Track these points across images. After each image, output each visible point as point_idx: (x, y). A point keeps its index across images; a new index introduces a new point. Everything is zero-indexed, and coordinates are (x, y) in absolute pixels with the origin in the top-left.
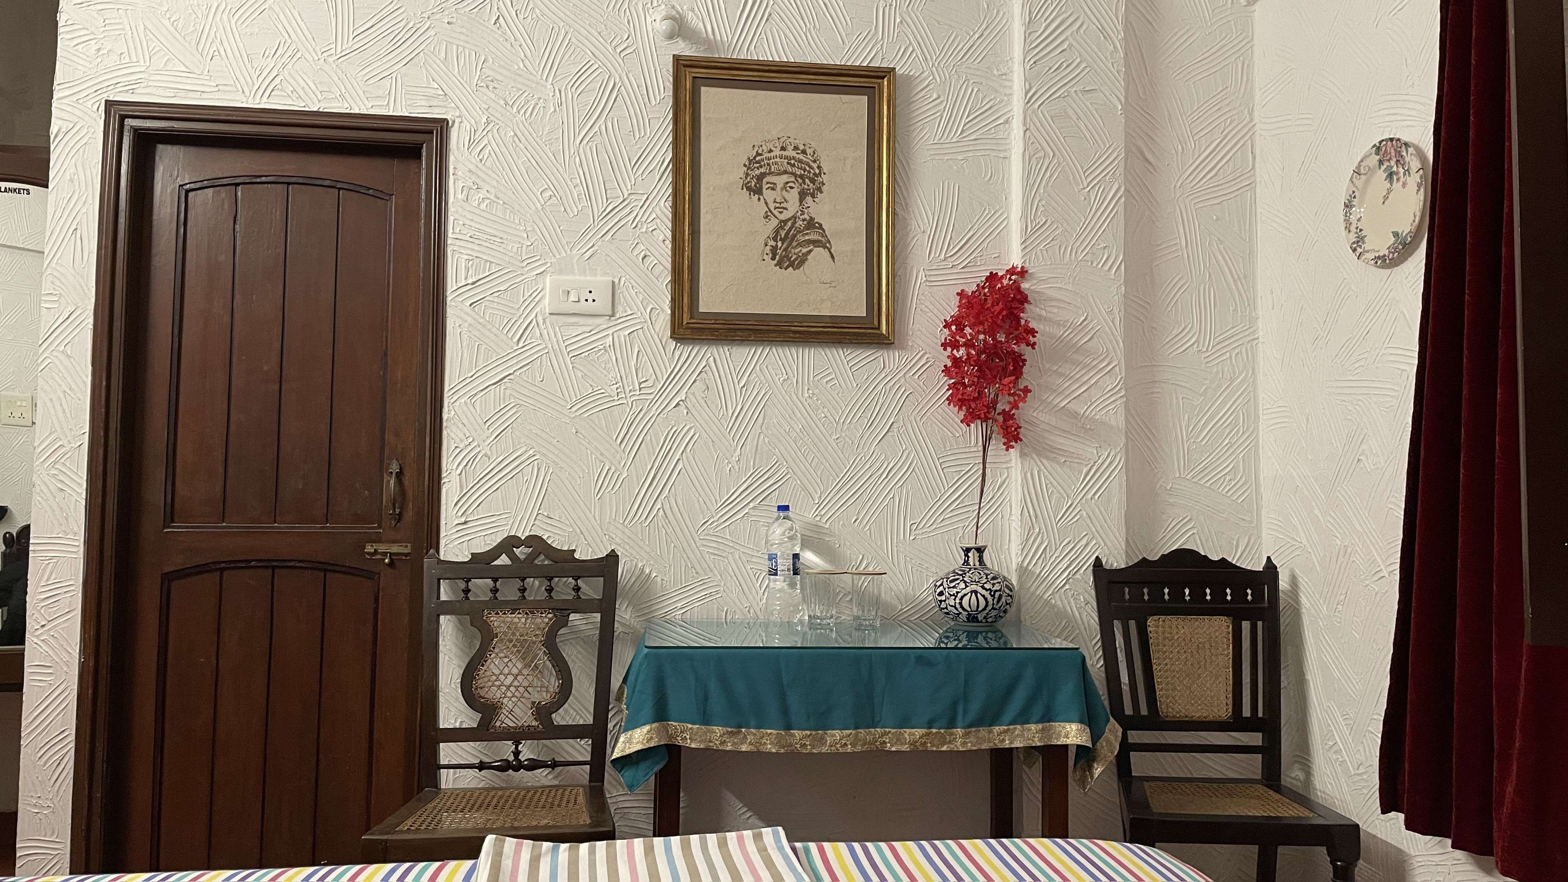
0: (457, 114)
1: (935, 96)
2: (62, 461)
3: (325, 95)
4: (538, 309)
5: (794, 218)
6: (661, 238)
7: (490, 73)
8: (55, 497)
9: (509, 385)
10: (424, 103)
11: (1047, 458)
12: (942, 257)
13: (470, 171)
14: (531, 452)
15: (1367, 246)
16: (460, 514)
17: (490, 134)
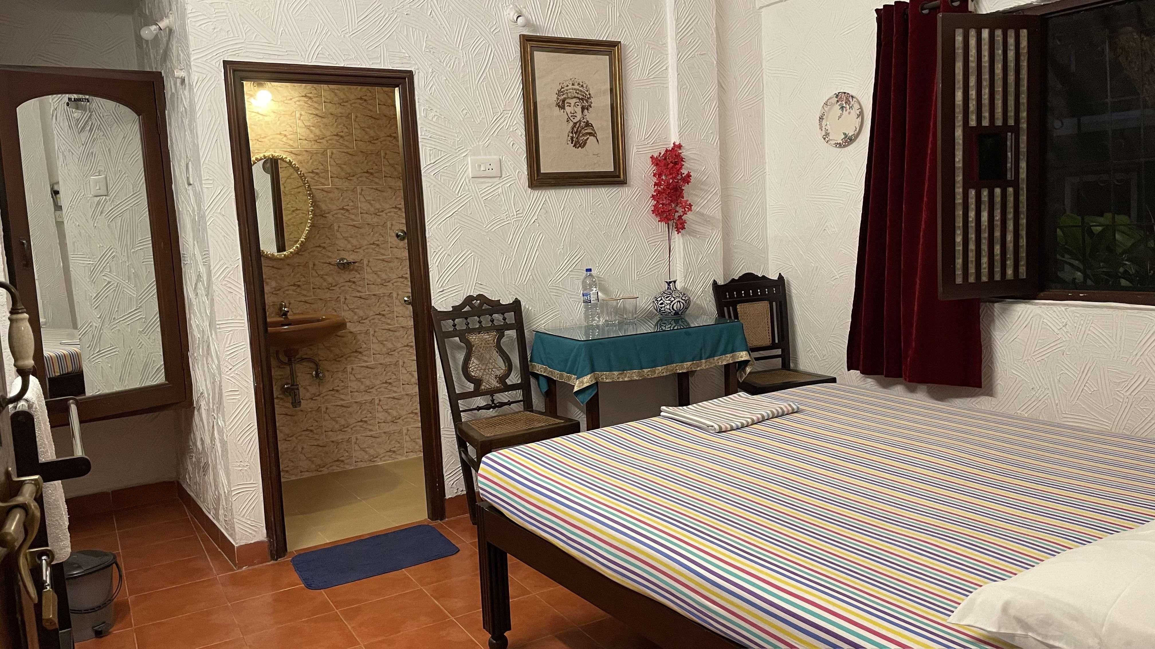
0: (417, 67)
1: (636, 55)
2: (228, 276)
3: (347, 57)
4: (466, 175)
5: (580, 121)
6: (520, 134)
7: (430, 43)
8: (227, 297)
9: (456, 217)
10: (399, 61)
11: (693, 236)
12: (643, 139)
13: (427, 100)
14: (469, 252)
15: (831, 137)
16: (440, 286)
17: (434, 79)
